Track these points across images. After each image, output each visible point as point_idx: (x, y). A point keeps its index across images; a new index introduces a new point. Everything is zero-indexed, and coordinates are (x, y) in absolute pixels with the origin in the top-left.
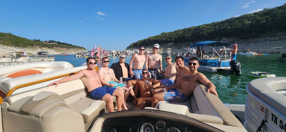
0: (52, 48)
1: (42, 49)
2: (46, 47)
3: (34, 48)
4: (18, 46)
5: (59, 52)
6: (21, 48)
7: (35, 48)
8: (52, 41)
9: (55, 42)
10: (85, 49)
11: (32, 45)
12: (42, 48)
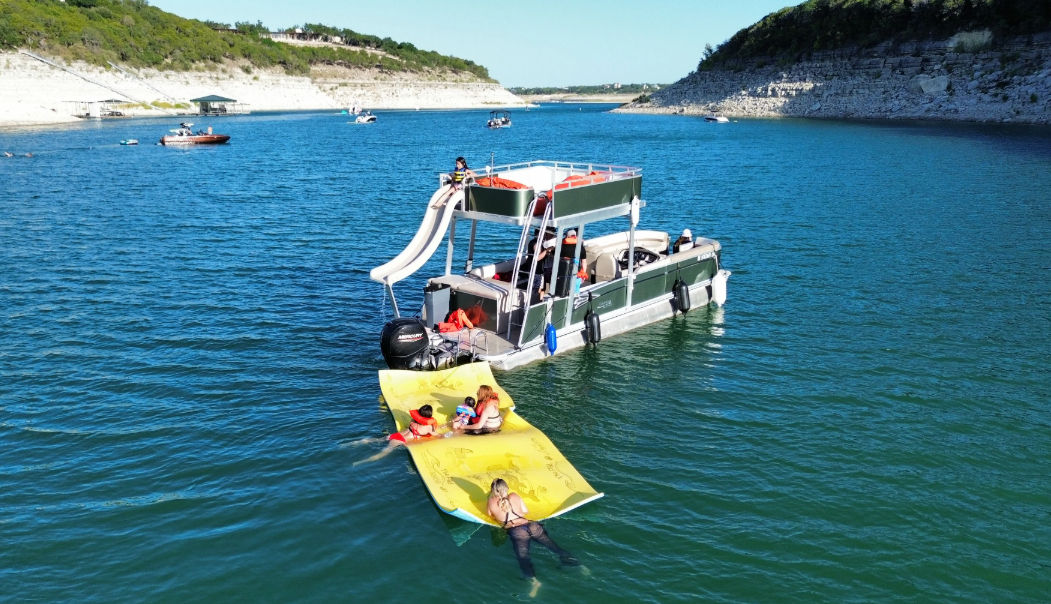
0: (304, 72)
1: (255, 78)
2: (273, 63)
3: (221, 75)
4: (156, 63)
5: (340, 91)
6: (167, 76)
7: (224, 71)
8: (317, 31)
9: (335, 32)
10: (480, 73)
11: (214, 60)
12: (256, 71)
